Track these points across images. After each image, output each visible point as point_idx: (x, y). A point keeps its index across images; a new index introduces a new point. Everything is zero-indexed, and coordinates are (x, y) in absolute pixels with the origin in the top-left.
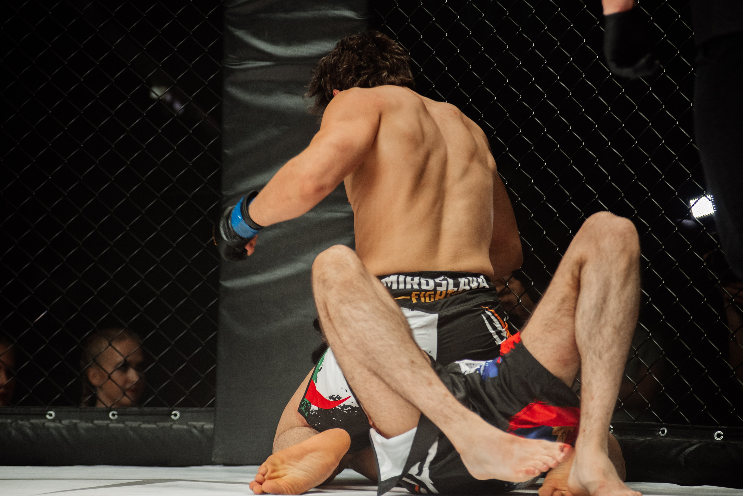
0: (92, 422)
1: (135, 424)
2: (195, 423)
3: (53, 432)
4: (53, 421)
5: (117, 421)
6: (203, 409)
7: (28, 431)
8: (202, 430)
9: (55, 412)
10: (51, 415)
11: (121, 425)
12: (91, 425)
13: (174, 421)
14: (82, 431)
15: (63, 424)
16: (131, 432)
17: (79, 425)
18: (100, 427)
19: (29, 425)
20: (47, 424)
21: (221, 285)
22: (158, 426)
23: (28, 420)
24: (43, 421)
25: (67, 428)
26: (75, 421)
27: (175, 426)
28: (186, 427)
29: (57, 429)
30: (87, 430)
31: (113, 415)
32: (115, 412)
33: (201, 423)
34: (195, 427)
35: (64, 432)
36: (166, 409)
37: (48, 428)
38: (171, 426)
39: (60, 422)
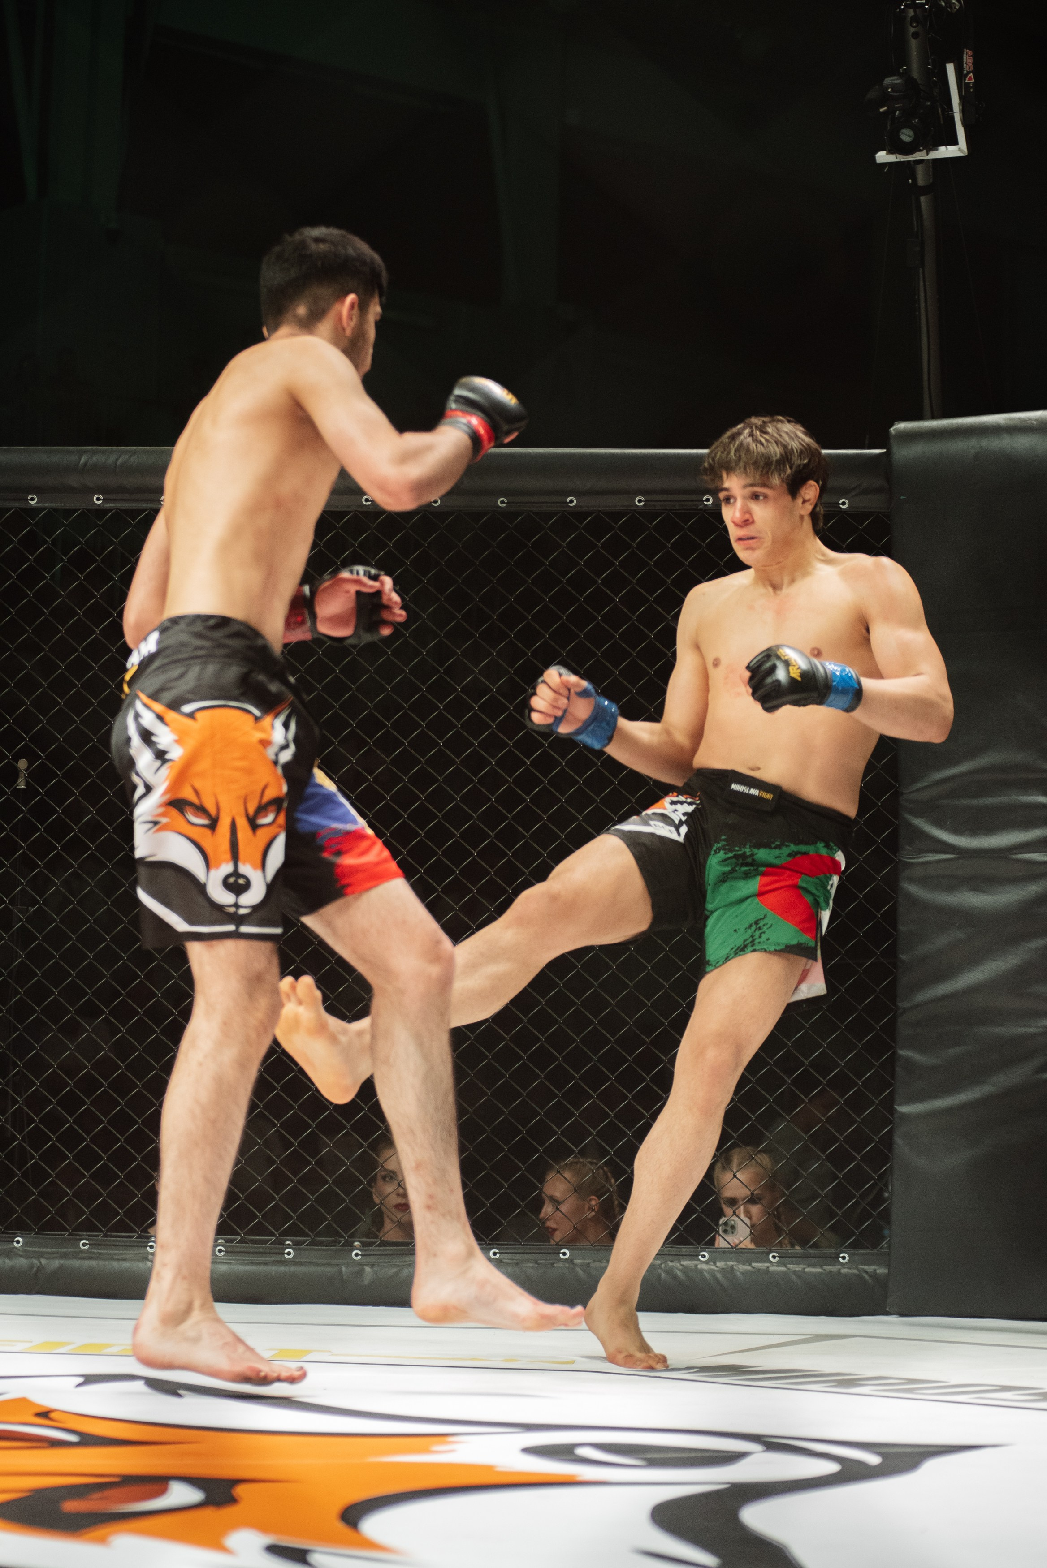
0: (750, 1265)
1: (798, 1268)
2: (866, 1267)
3: (707, 1276)
4: (707, 1262)
5: (778, 1264)
6: (875, 1251)
7: (679, 1273)
8: (874, 1276)
9: (708, 1252)
10: (704, 1256)
11: (783, 1269)
12: (749, 1268)
13: (842, 1264)
14: (738, 1274)
15: (717, 1267)
16: (794, 1277)
17: (735, 1267)
18: (759, 1270)
19: (680, 1267)
20: (699, 1267)
21: (896, 1110)
22: (824, 1270)
23: (679, 1261)
24: (695, 1262)
25: (723, 1271)
26: (730, 1263)
27: (844, 1271)
28: (856, 1271)
29: (710, 1271)
30: (745, 1274)
31: (774, 1257)
32: (776, 1254)
33: (873, 1267)
34: (866, 1272)
35: (719, 1276)
36: (833, 1250)
37: (701, 1271)
38: (840, 1270)
39: (715, 1264)
